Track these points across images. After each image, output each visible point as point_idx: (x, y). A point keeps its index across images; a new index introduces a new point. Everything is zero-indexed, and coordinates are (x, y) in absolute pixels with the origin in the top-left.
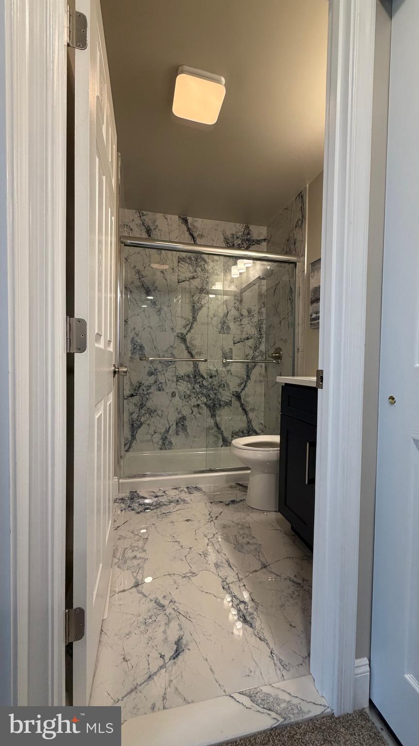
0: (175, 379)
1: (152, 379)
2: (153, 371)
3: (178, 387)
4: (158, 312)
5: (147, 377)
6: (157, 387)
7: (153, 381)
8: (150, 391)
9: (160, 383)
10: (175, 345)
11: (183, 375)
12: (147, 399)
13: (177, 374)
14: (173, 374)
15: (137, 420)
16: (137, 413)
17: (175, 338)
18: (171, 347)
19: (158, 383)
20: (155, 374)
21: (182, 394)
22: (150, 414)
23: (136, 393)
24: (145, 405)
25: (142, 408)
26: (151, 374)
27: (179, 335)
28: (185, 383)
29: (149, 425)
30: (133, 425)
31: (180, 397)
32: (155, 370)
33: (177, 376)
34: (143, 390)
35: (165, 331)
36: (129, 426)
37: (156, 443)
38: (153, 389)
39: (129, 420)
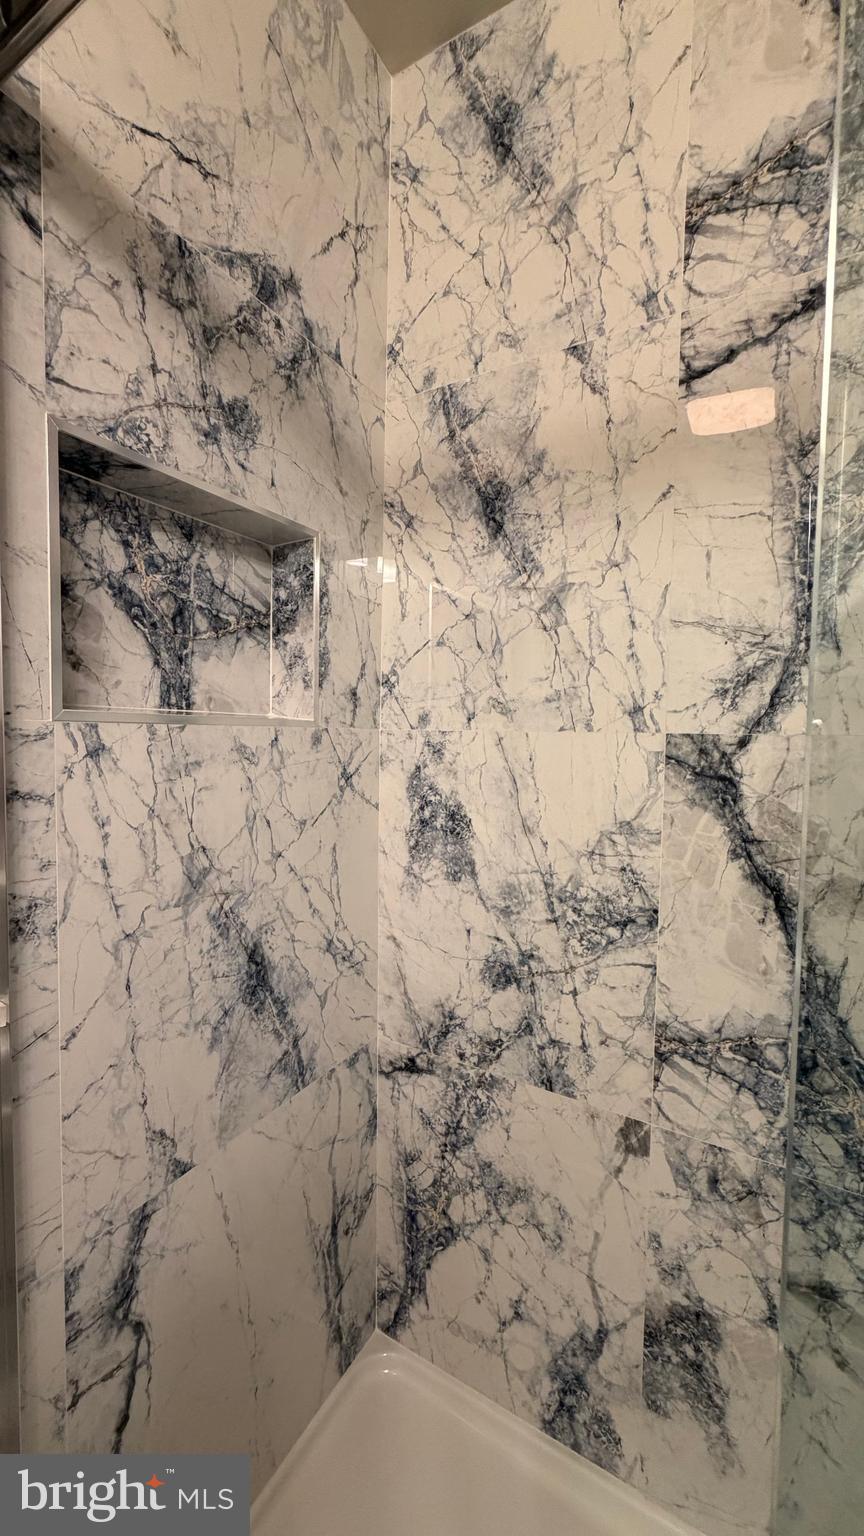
0: (645, 1041)
1: (506, 1008)
2: (514, 960)
3: (668, 1100)
4: (544, 609)
5: (479, 990)
6: (533, 1061)
7: (509, 1022)
8: (495, 1070)
9: (553, 1042)
10: (653, 821)
11: (702, 1026)
12: (481, 1113)
13: (661, 1012)
14: (638, 1009)
15: (433, 1200)
16: (430, 1166)
17: (652, 772)
18: (628, 828)
19: (541, 1038)
20: (526, 983)
21: (694, 1155)
22: (493, 1197)
23: (431, 1062)
24: (471, 1140)
25: (455, 1147)
26: (503, 975)
27: (686, 750)
28: (722, 1089)
29: (486, 1255)
30: (412, 1217)
31: (677, 1171)
32: (527, 957)
33: (663, 1026)
34: (462, 1056)
35: (589, 727)
36: (399, 1216)
37: (521, 1374)
38: (512, 1064)
39: (396, 1182)
